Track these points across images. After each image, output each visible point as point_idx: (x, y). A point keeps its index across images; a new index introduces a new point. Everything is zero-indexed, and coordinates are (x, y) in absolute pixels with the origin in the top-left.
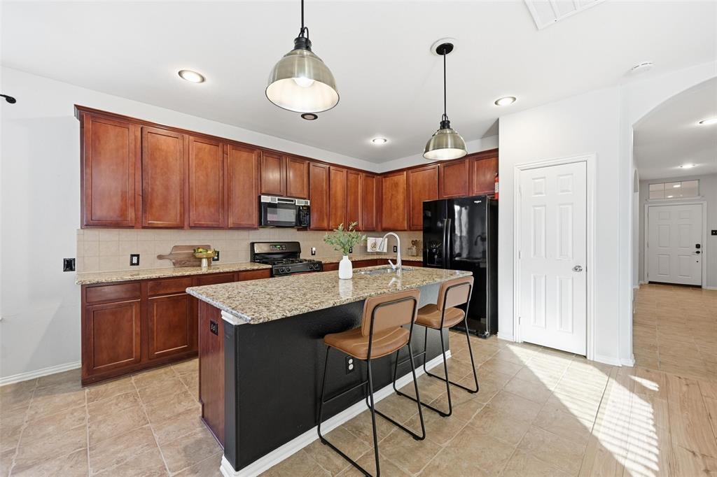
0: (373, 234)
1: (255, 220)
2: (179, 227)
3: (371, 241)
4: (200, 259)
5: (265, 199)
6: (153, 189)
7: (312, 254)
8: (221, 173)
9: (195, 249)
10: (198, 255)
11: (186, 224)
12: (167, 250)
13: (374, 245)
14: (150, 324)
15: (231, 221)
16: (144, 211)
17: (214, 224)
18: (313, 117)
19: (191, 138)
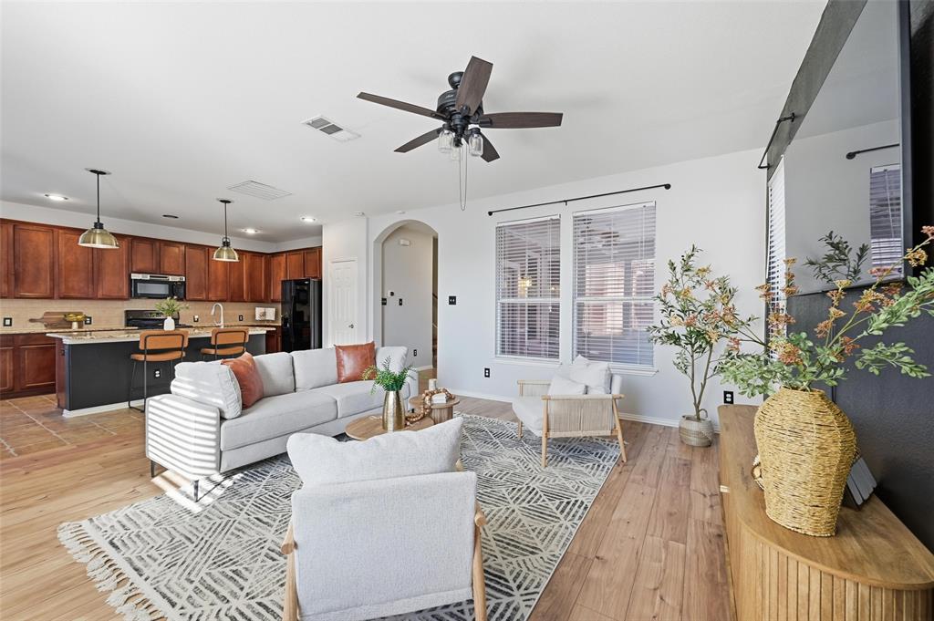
0: (263, 304)
1: (125, 292)
2: (50, 298)
3: (259, 311)
4: (71, 323)
5: (134, 276)
6: (24, 270)
7: (195, 321)
8: (90, 256)
9: (66, 315)
10: (68, 319)
11: (56, 295)
12: (39, 315)
13: (264, 314)
14: (22, 365)
15: (100, 294)
16: (16, 286)
17: (83, 296)
19: (61, 231)
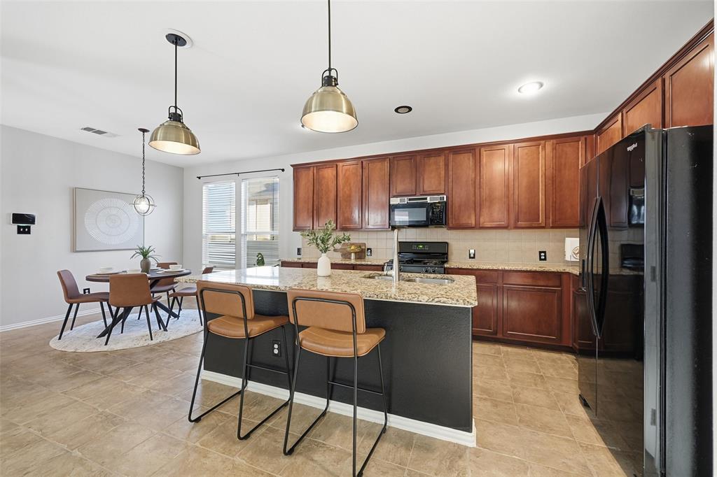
5: (392, 201)
6: (321, 205)
7: (470, 258)
8: (360, 185)
11: (338, 227)
17: (355, 226)
18: (408, 110)
19: (340, 164)
